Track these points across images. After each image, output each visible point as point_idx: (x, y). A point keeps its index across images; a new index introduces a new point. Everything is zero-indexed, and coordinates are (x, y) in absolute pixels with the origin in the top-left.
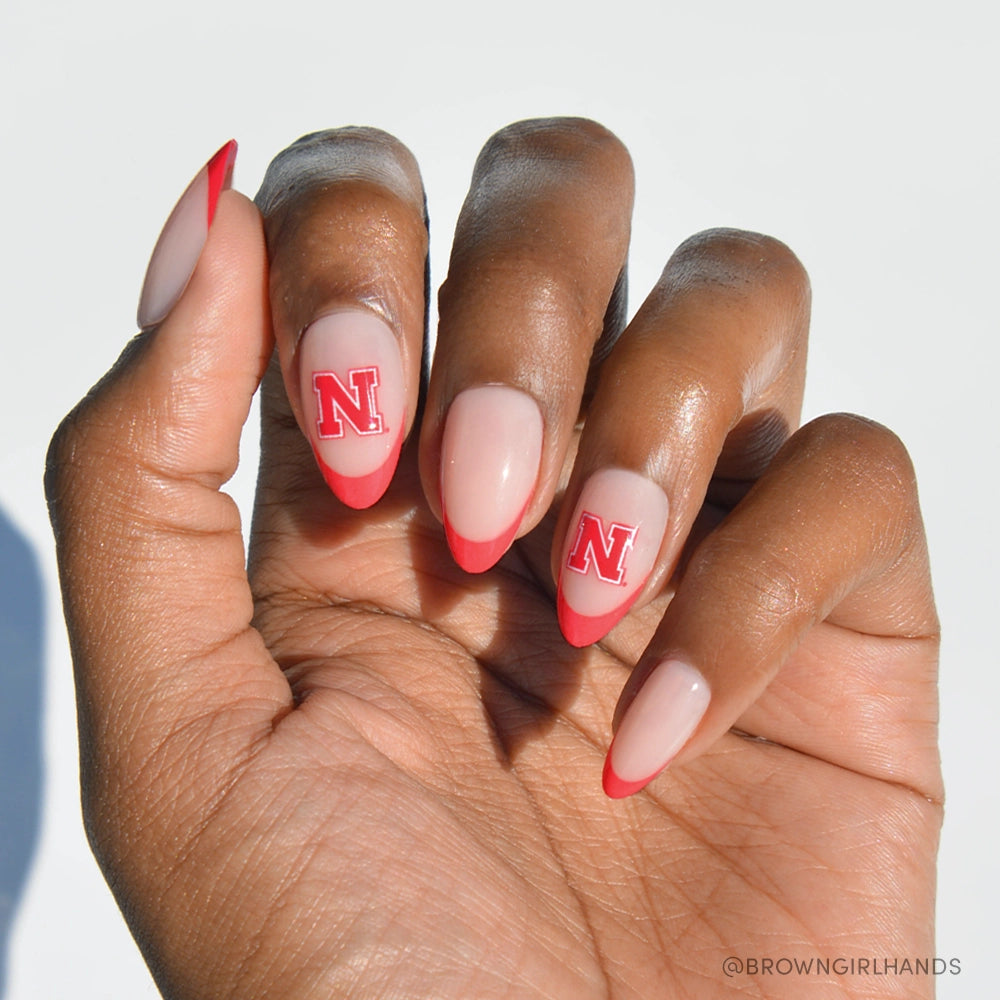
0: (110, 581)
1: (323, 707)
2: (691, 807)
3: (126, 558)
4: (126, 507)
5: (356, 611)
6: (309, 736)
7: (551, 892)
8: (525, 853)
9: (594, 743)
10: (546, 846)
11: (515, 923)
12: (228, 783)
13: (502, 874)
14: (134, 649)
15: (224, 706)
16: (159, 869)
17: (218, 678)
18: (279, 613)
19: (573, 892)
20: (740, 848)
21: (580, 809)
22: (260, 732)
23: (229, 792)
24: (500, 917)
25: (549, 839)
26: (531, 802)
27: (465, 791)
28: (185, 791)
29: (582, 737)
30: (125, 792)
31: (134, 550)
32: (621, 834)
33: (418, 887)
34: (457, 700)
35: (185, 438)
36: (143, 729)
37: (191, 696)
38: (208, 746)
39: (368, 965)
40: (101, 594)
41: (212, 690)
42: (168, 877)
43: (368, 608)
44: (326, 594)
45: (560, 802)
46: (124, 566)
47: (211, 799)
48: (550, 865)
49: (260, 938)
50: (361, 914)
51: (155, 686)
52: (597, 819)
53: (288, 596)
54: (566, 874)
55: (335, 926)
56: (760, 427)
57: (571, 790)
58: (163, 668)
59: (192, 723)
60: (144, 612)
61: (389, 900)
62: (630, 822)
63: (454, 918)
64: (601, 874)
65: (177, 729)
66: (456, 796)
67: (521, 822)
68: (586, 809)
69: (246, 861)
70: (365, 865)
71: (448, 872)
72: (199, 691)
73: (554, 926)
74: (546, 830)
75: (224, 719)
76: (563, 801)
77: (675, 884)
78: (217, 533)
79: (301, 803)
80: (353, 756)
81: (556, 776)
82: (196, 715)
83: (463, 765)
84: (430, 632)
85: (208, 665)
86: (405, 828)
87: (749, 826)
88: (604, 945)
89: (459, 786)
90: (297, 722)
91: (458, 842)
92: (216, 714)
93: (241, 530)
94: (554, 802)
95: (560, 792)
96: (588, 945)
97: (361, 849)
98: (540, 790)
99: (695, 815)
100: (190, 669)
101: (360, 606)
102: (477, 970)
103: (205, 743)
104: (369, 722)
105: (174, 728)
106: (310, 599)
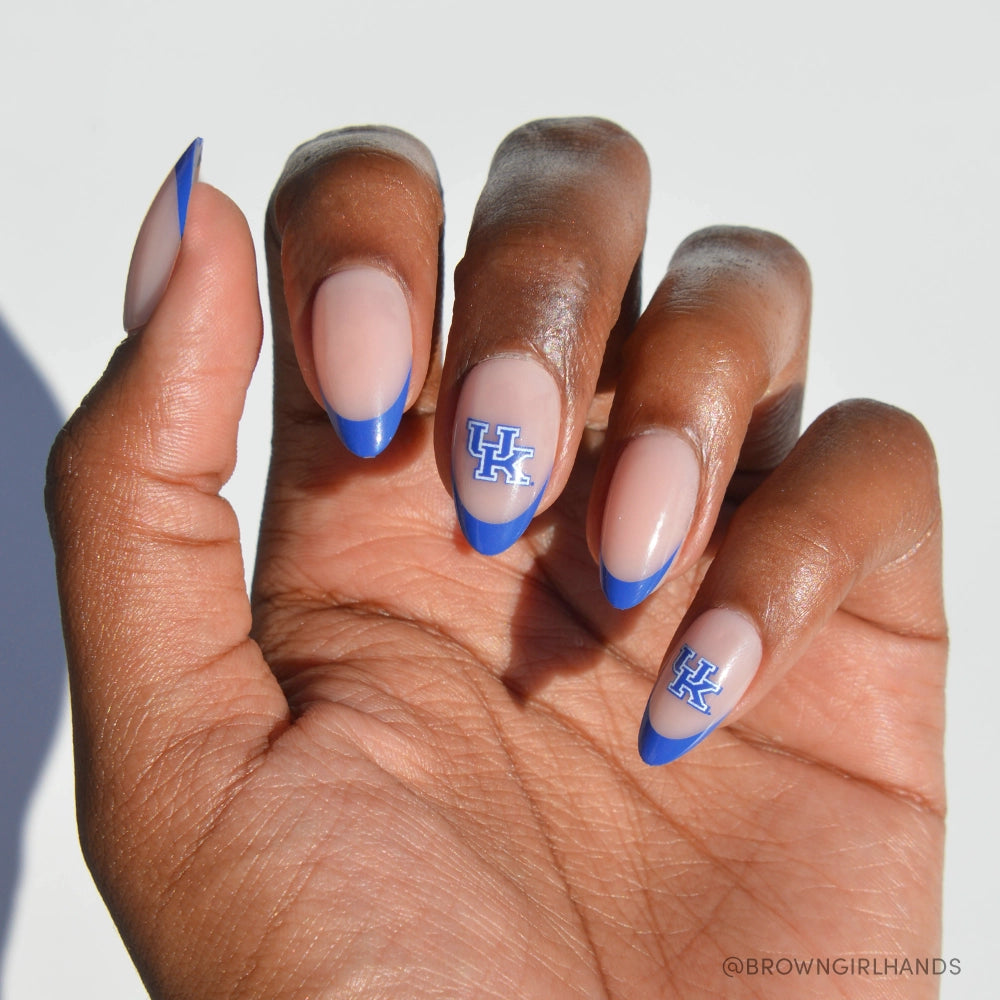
0: (106, 593)
1: (321, 724)
2: (697, 819)
3: (122, 570)
4: (123, 518)
5: (361, 613)
6: (307, 755)
7: (552, 908)
8: (526, 868)
9: (601, 751)
10: (549, 859)
11: (515, 943)
12: (224, 802)
13: (502, 891)
14: (129, 663)
15: (219, 722)
16: (154, 886)
17: (212, 693)
18: (282, 615)
19: (576, 908)
20: (748, 864)
21: (585, 819)
22: (256, 748)
23: (225, 811)
24: (502, 937)
25: (552, 851)
26: (533, 812)
27: (467, 804)
28: (180, 809)
29: (587, 746)
30: (120, 807)
31: (130, 562)
32: (624, 846)
33: (418, 907)
34: (461, 710)
35: (180, 440)
36: (138, 745)
37: (186, 712)
38: (203, 763)
39: (367, 986)
40: (97, 607)
41: (206, 706)
42: (162, 895)
43: (373, 609)
44: (330, 594)
45: (565, 812)
46: (121, 579)
47: (207, 818)
48: (552, 880)
49: (256, 957)
50: (360, 934)
51: (150, 701)
52: (602, 830)
53: (292, 597)
54: (568, 887)
55: (332, 946)
56: (772, 412)
57: (576, 800)
58: (158, 683)
59: (186, 739)
60: (139, 625)
61: (388, 920)
62: (634, 835)
63: (455, 937)
64: (604, 887)
65: (172, 746)
66: (459, 809)
67: (523, 834)
68: (591, 820)
69: (242, 881)
70: (363, 885)
71: (448, 892)
72: (193, 707)
73: (555, 944)
74: (549, 840)
75: (219, 736)
76: (568, 811)
77: (679, 898)
78: (214, 543)
79: (297, 822)
80: (352, 774)
81: (561, 785)
82: (192, 731)
83: (467, 777)
84: (436, 637)
85: (203, 681)
86: (405, 846)
87: (757, 842)
88: (606, 962)
89: (461, 798)
90: (294, 739)
91: (460, 859)
92: (211, 731)
93: (239, 538)
94: (558, 812)
95: (565, 802)
96: (590, 963)
97: (360, 869)
98: (545, 800)
99: (702, 828)
100: (185, 684)
101: (365, 607)
102: (478, 991)
103: (200, 760)
104: (369, 736)
105: (169, 744)
106: (314, 600)
